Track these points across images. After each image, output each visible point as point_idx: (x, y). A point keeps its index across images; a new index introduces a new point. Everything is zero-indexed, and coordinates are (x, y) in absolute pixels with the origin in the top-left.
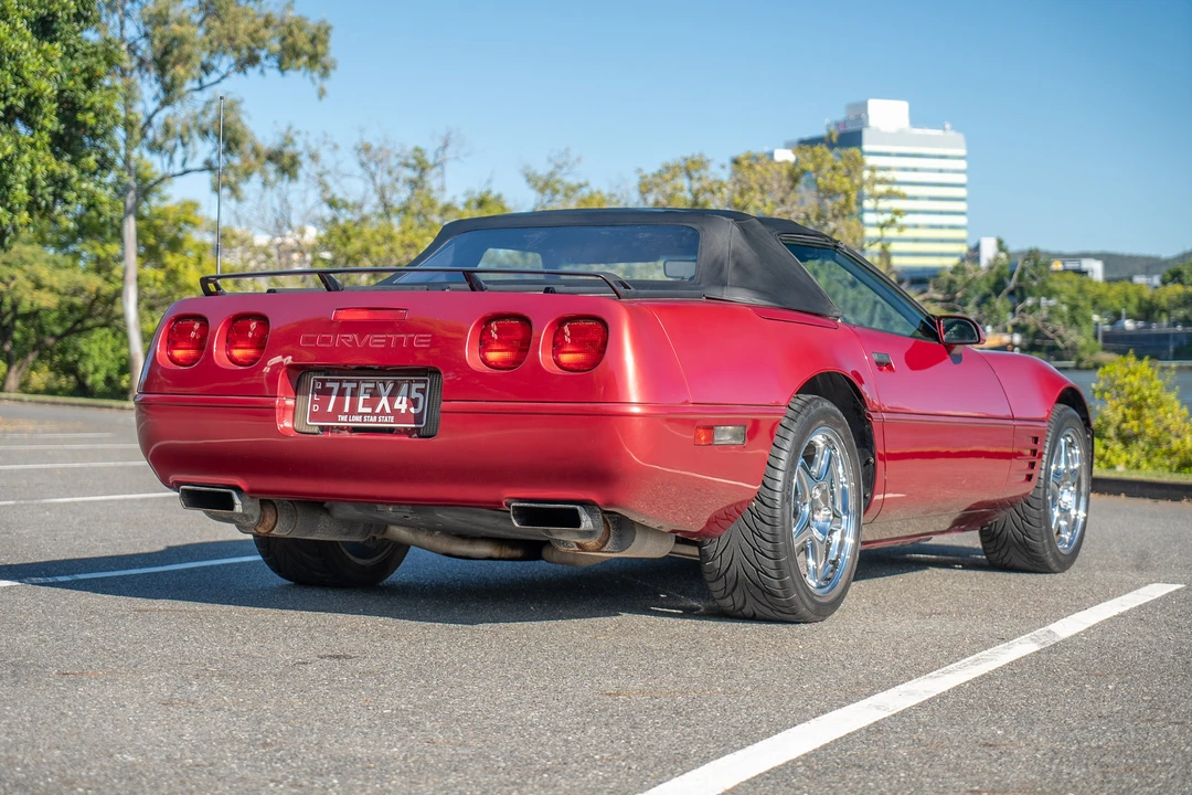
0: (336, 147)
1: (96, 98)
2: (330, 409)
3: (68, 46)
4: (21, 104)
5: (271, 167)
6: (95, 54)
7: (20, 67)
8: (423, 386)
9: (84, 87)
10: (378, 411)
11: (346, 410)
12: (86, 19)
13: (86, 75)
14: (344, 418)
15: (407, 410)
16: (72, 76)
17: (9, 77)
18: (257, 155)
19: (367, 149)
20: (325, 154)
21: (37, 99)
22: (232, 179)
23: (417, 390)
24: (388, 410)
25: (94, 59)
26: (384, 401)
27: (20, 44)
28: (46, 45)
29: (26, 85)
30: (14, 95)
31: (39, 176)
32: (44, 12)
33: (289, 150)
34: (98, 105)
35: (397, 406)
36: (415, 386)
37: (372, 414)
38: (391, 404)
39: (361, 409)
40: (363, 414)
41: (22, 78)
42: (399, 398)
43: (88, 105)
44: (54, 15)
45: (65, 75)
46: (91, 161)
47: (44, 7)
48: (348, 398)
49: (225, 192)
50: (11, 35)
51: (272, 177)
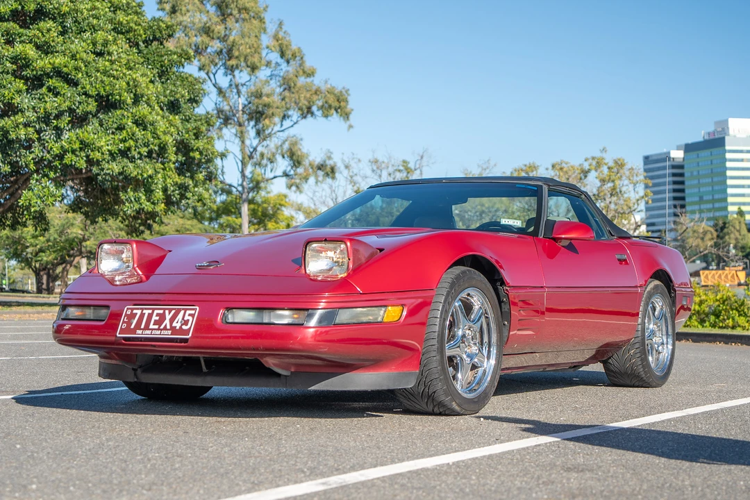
0: (359, 161)
1: (200, 144)
3: (185, 116)
4: (156, 148)
5: (320, 173)
6: (201, 120)
7: (155, 129)
9: (194, 137)
12: (196, 102)
13: (195, 131)
16: (187, 132)
17: (149, 135)
18: (312, 168)
19: (376, 161)
20: (353, 164)
21: (164, 145)
22: (298, 181)
25: (199, 123)
27: (156, 117)
28: (171, 117)
29: (159, 139)
30: (152, 144)
31: (169, 185)
32: (172, 99)
33: (330, 163)
34: (201, 148)
41: (157, 134)
43: (195, 148)
44: (177, 100)
45: (184, 132)
46: (201, 176)
47: (172, 96)
49: (294, 188)
50: (150, 113)
51: (320, 179)
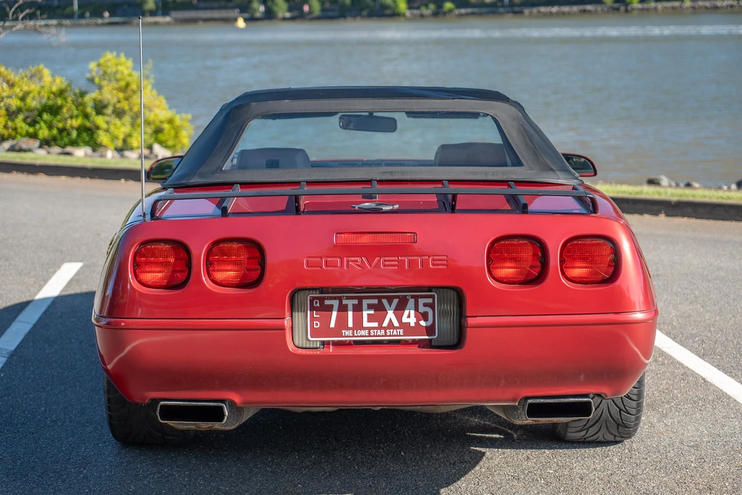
2: (332, 325)
8: (430, 301)
10: (385, 324)
11: (350, 324)
14: (349, 333)
15: (417, 323)
23: (425, 305)
24: (396, 324)
26: (391, 315)
35: (405, 319)
36: (421, 301)
37: (380, 327)
38: (399, 319)
39: (366, 324)
40: (369, 329)
42: (406, 312)
48: (350, 314)
